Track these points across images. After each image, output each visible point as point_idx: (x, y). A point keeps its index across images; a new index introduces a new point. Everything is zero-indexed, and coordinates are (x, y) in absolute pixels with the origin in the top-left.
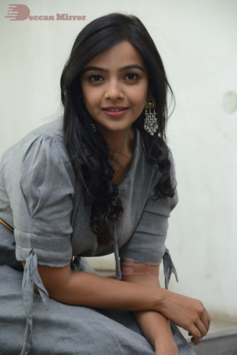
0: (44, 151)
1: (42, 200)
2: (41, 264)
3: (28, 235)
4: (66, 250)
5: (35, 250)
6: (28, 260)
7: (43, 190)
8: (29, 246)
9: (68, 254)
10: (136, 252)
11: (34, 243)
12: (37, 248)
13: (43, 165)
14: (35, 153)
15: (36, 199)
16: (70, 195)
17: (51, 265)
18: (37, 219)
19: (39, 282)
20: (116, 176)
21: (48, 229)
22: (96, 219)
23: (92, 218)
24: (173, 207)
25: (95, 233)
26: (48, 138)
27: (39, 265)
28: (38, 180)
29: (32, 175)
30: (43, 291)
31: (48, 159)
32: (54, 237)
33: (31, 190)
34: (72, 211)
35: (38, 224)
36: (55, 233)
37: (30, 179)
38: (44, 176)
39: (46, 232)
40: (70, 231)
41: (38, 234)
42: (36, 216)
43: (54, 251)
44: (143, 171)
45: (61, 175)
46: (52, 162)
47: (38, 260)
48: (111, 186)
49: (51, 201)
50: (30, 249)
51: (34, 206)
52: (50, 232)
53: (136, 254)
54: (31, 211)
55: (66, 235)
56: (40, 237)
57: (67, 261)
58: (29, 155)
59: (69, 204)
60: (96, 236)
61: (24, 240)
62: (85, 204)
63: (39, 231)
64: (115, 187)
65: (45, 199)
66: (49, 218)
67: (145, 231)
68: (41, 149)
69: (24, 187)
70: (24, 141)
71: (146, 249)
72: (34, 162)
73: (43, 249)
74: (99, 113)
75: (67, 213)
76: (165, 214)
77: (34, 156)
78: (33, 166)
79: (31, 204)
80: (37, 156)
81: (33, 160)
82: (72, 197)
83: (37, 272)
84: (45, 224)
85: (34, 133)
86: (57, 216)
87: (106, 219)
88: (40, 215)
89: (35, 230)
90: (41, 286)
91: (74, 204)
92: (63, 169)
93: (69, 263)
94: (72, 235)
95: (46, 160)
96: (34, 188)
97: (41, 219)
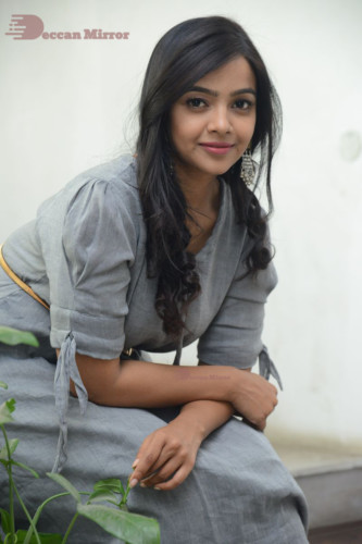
0: (96, 199)
1: (89, 266)
2: (81, 352)
3: (68, 313)
4: (116, 337)
5: (74, 333)
6: (63, 345)
7: (91, 251)
8: (68, 327)
9: (118, 344)
10: (216, 352)
11: (75, 324)
12: (77, 330)
13: (93, 219)
14: (85, 202)
15: (82, 264)
16: (128, 262)
17: (94, 355)
18: (81, 290)
19: (76, 376)
20: (193, 242)
21: (96, 306)
22: (163, 297)
23: (158, 296)
24: (270, 289)
25: (161, 317)
26: (102, 182)
27: (77, 355)
28: (86, 239)
29: (78, 231)
30: (81, 389)
31: (101, 211)
32: (103, 318)
33: (76, 250)
34: (130, 284)
35: (82, 297)
36: (104, 312)
37: (76, 236)
38: (94, 233)
39: (92, 310)
40: (125, 310)
41: (81, 312)
42: (81, 287)
43: (100, 336)
44: (229, 240)
45: (117, 233)
46: (105, 215)
47: (77, 347)
48: (185, 255)
49: (101, 268)
50: (68, 332)
51: (79, 273)
52: (97, 310)
53: (217, 355)
54: (75, 280)
55: (119, 317)
56: (83, 315)
57: (117, 352)
58: (75, 204)
59: (125, 274)
60: (162, 321)
61: (62, 319)
62: (149, 277)
63: (83, 307)
64: (191, 256)
65: (94, 265)
66: (98, 291)
67: (230, 324)
68: (93, 196)
69: (68, 246)
70: (69, 186)
71: (230, 347)
72: (83, 214)
73: (86, 333)
74: (194, 149)
75: (123, 285)
76: (259, 300)
77: (83, 206)
78: (81, 219)
79: (75, 270)
80: (87, 205)
81: (81, 211)
82: (131, 264)
83: (74, 363)
84: (91, 298)
85: (83, 175)
86: (108, 288)
87: (176, 300)
88: (86, 285)
89: (78, 306)
90: (78, 381)
91: (132, 275)
92: (120, 226)
93: (118, 356)
94: (126, 317)
95: (97, 211)
96: (80, 249)
97: (87, 291)
